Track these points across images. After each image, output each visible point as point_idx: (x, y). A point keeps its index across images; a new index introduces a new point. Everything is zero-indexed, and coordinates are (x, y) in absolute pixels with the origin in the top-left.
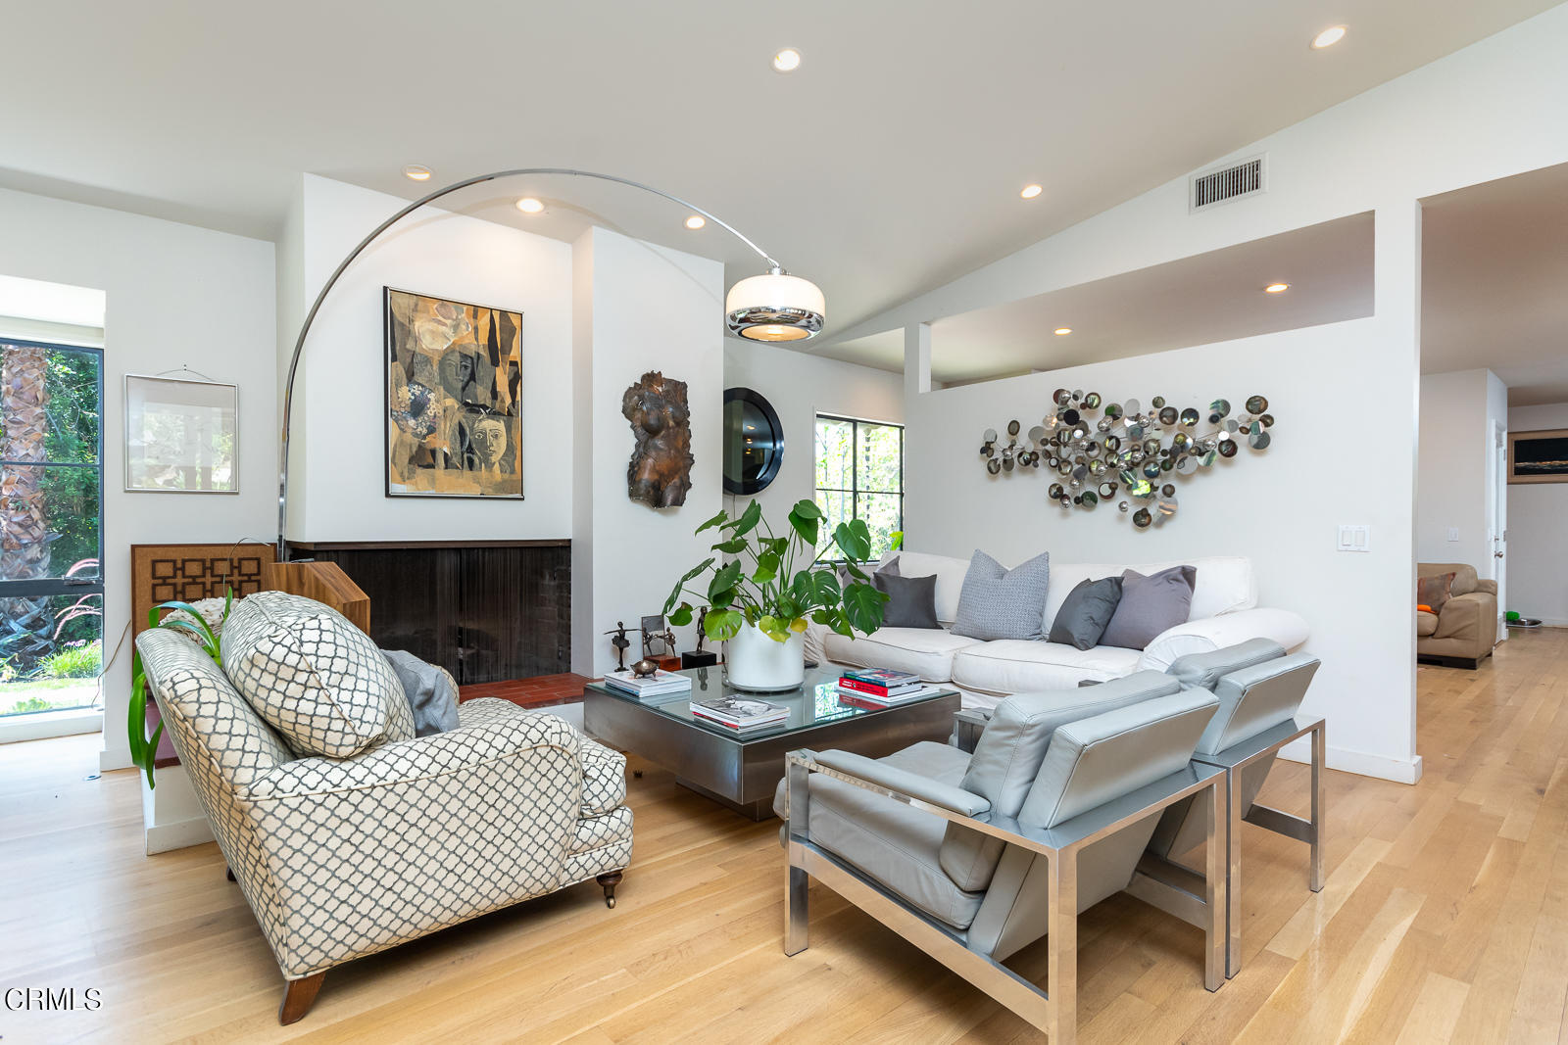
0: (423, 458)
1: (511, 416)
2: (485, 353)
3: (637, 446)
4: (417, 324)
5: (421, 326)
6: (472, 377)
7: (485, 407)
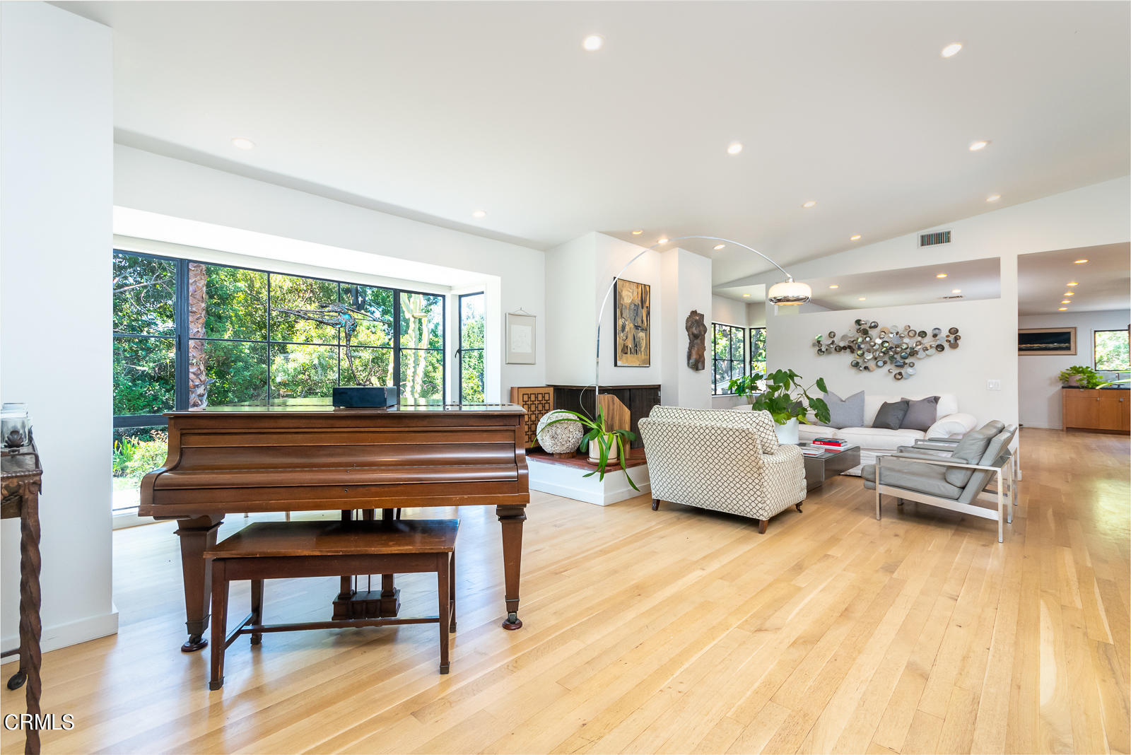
0: (625, 350)
1: (646, 330)
2: (640, 304)
3: (690, 343)
4: (623, 292)
5: (625, 293)
6: (637, 315)
7: (640, 326)
